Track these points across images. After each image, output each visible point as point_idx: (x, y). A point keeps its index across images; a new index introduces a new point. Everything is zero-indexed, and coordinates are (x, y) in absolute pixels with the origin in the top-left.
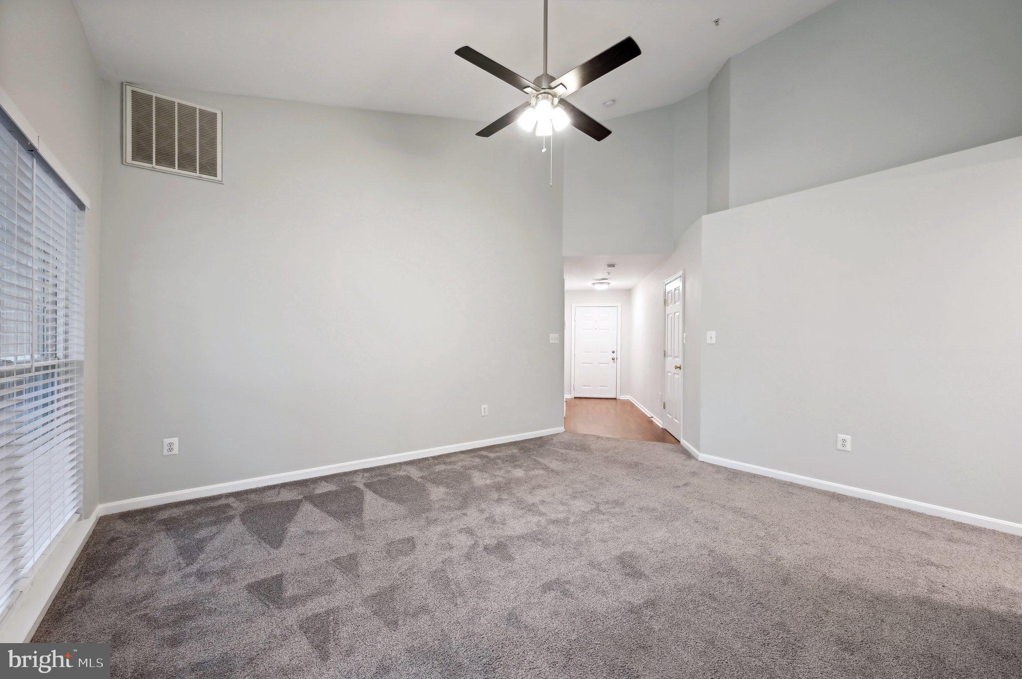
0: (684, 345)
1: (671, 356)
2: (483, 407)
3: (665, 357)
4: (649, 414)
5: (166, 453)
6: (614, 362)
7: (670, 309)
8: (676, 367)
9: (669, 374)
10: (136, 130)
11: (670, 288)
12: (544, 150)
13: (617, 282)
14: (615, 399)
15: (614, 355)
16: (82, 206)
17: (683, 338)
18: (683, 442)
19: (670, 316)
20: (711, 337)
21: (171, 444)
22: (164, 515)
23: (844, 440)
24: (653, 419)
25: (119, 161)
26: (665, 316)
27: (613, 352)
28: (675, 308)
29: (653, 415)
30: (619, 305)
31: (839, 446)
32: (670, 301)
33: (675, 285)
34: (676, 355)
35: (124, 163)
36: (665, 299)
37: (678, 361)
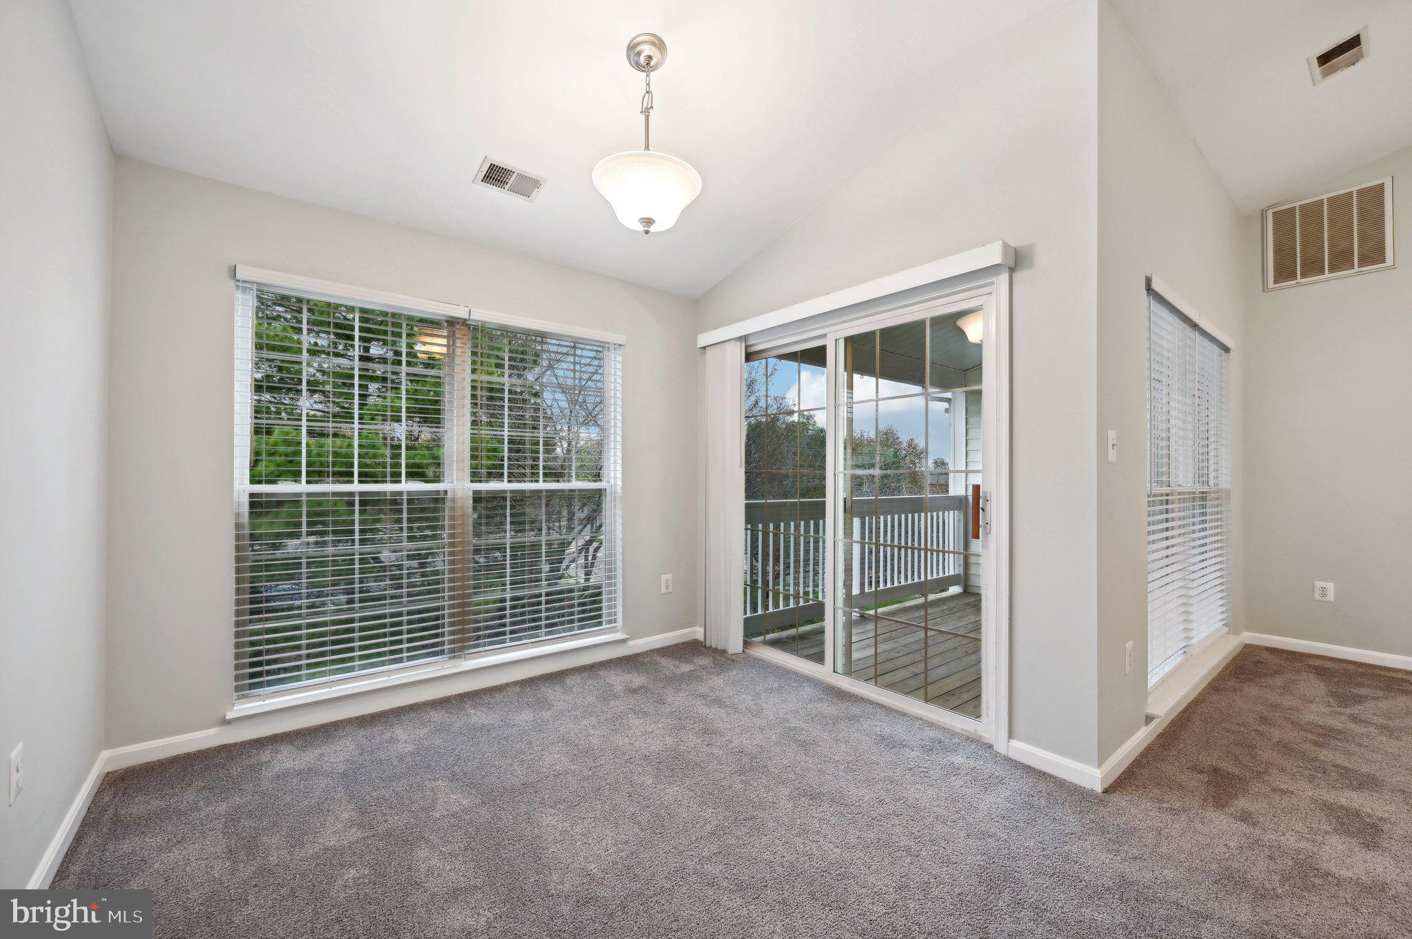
5: (1317, 597)
10: (1278, 251)
16: (1226, 349)
21: (1324, 589)
22: (1318, 663)
25: (1261, 289)
35: (1266, 290)
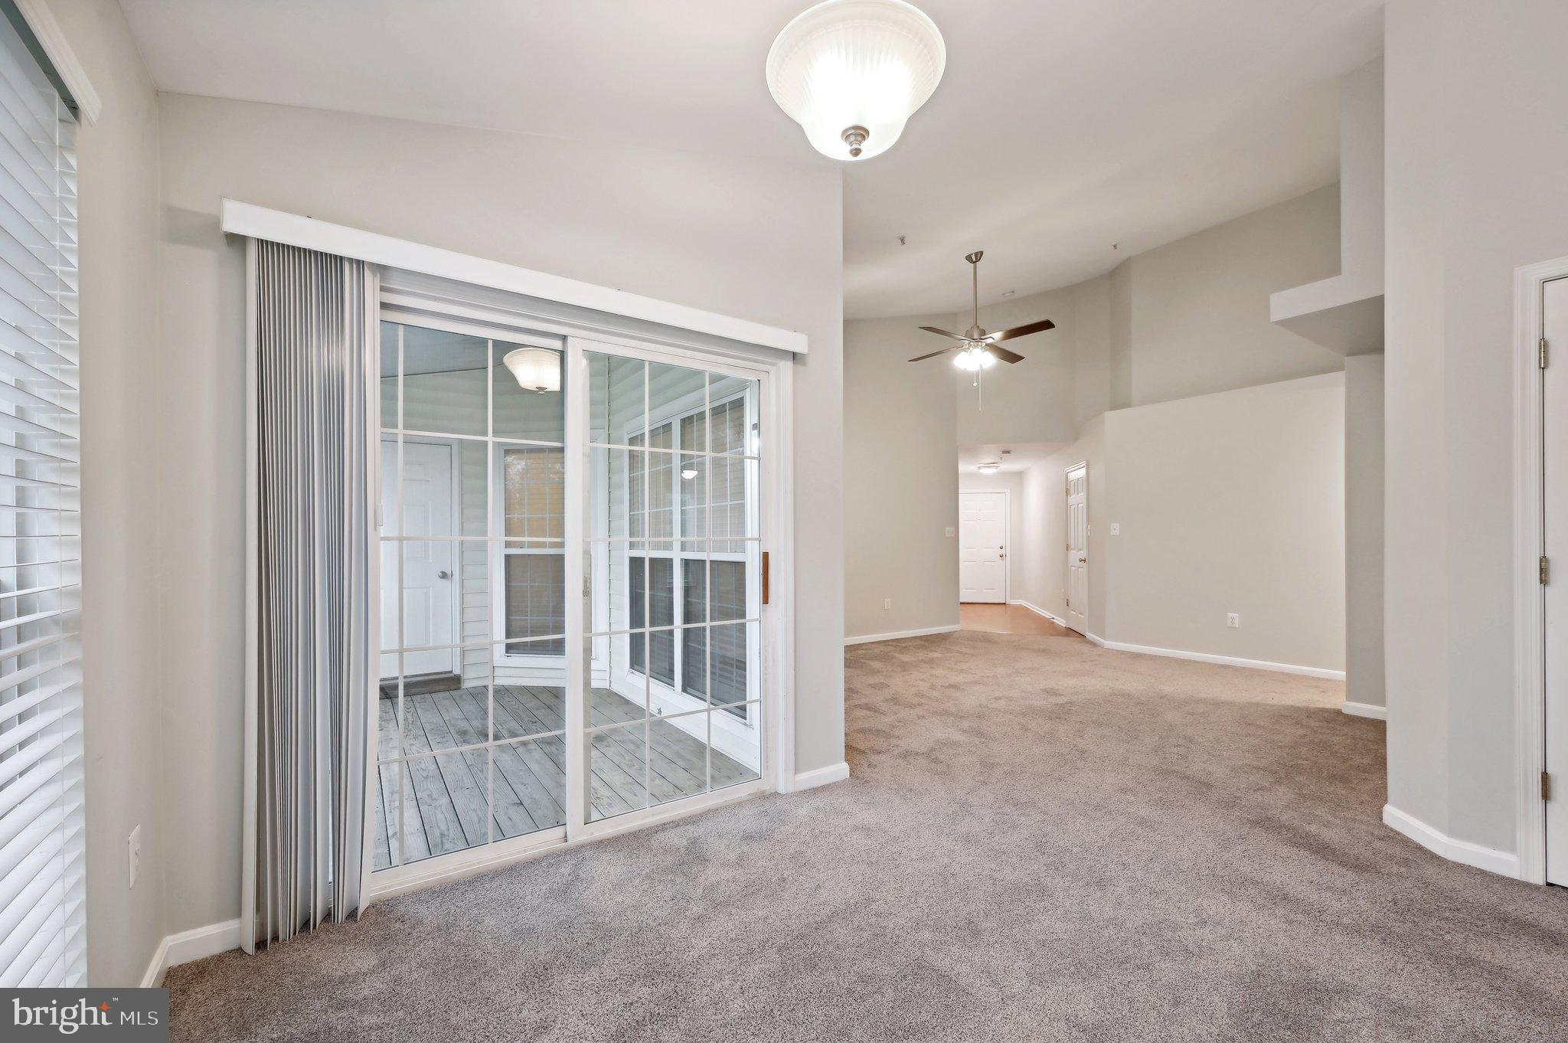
0: (1088, 537)
1: (1074, 549)
2: (886, 600)
3: (1067, 550)
4: (1047, 615)
6: (1003, 560)
7: (1073, 499)
8: (1081, 560)
9: (1073, 568)
11: (1073, 476)
12: (975, 384)
13: (1009, 466)
14: (1005, 604)
15: (1002, 552)
17: (1087, 531)
18: (1090, 635)
19: (1073, 507)
20: (1115, 529)
23: (1233, 619)
24: (1054, 621)
26: (1067, 506)
27: (1001, 548)
28: (1078, 499)
29: (1054, 617)
30: (1008, 491)
31: (1229, 624)
32: (1072, 491)
33: (1078, 473)
34: (1080, 548)
36: (1067, 489)
37: (1083, 554)
